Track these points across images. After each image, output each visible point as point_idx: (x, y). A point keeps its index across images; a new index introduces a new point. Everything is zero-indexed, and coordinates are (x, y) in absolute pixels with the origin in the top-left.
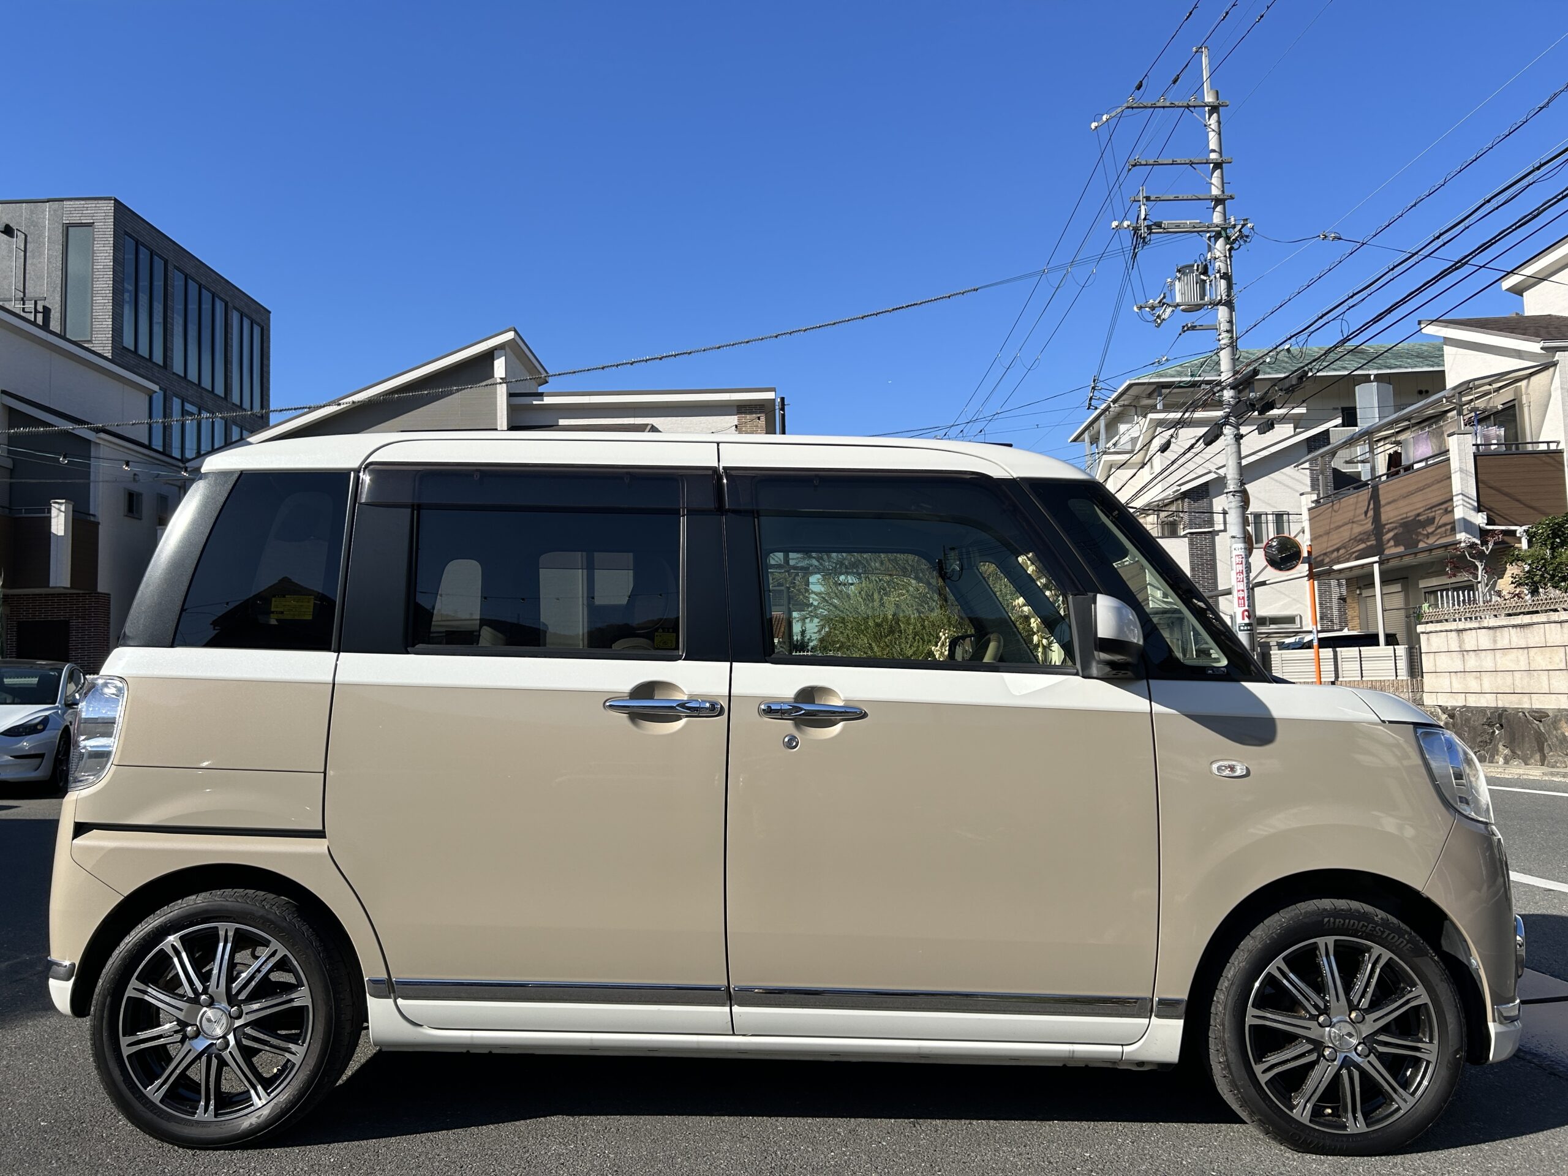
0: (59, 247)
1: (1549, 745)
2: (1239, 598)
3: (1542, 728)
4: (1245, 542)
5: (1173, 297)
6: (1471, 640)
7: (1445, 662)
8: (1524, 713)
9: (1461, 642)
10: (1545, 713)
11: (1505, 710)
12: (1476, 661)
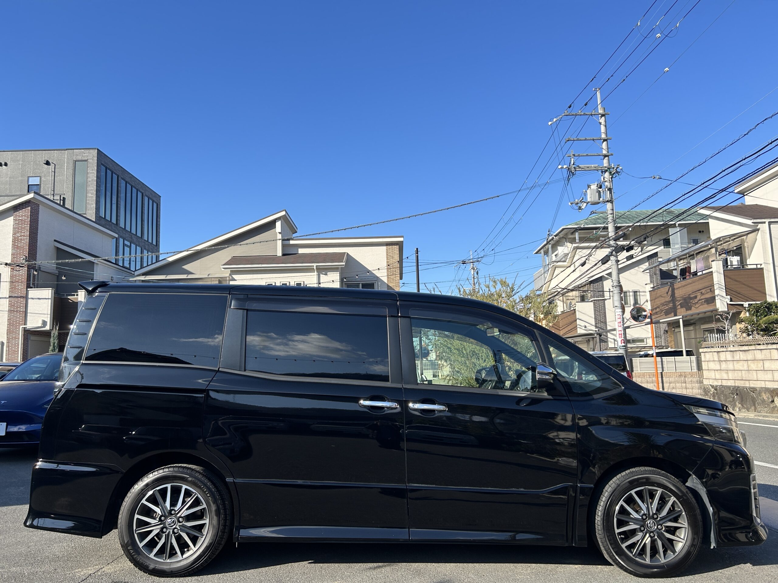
0: (71, 171)
1: (757, 403)
2: (619, 334)
3: (754, 396)
4: (622, 309)
5: (586, 199)
6: (723, 356)
7: (712, 366)
8: (746, 389)
9: (719, 357)
10: (755, 389)
11: (738, 387)
12: (726, 365)
